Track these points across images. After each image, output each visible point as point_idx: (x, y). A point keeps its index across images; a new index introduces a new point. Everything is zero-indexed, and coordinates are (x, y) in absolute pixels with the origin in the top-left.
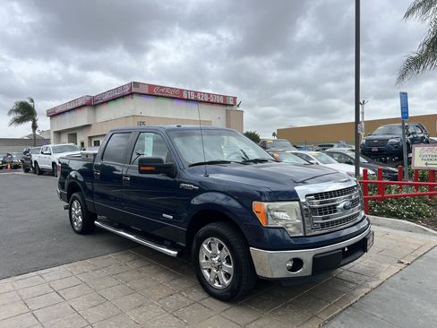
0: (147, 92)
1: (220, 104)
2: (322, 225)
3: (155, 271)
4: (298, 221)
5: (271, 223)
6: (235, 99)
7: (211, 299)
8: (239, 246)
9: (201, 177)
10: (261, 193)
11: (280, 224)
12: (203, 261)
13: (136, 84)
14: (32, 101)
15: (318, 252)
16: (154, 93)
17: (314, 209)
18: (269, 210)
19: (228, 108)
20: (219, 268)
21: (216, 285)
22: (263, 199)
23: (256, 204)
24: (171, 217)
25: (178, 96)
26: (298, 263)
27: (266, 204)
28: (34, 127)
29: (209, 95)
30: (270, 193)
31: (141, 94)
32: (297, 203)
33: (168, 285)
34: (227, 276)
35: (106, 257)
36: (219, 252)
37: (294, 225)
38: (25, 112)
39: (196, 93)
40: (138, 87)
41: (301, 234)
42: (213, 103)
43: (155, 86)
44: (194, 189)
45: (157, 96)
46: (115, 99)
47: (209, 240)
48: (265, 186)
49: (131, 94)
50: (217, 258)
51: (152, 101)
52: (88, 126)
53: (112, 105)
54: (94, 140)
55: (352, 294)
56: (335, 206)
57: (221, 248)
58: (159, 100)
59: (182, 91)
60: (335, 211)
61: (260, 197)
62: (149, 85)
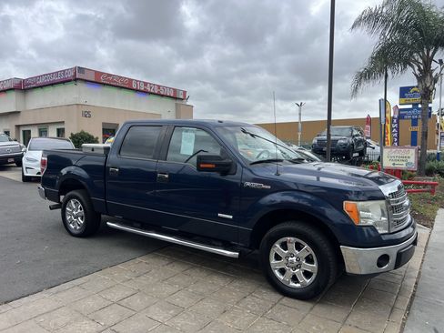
1: (170, 97)
4: (384, 219)
5: (362, 222)
6: (185, 92)
8: (325, 245)
11: (370, 222)
12: (273, 261)
13: (81, 70)
16: (101, 81)
19: (178, 102)
20: (297, 267)
21: (293, 284)
23: (346, 204)
24: (231, 217)
25: (126, 86)
27: (360, 203)
29: (159, 87)
31: (86, 81)
36: (297, 252)
39: (146, 84)
40: (83, 73)
42: (163, 96)
43: (103, 73)
45: (105, 84)
46: (52, 84)
47: (283, 240)
50: (295, 258)
52: (16, 113)
53: (49, 90)
54: (22, 129)
58: (106, 89)
59: (131, 80)
60: (403, 209)
62: (96, 72)
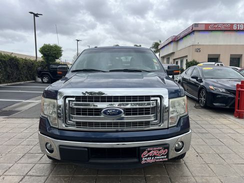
0: (204, 29)
16: (209, 29)
25: (228, 29)
31: (199, 31)
40: (198, 26)
45: (212, 31)
46: (186, 36)
49: (193, 32)
51: (207, 35)
52: (174, 53)
53: (185, 39)
54: (176, 61)
56: (97, 110)
59: (232, 25)
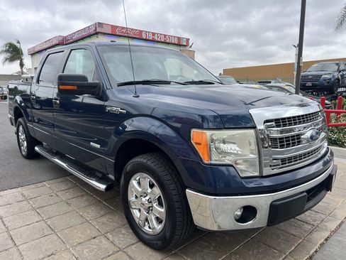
0: (111, 33)
1: (175, 44)
2: (283, 161)
3: (87, 203)
4: (252, 156)
5: (216, 159)
6: (188, 40)
7: (140, 245)
9: (129, 97)
10: (203, 118)
11: (227, 160)
12: (132, 198)
13: (100, 24)
14: (18, 42)
15: (276, 198)
17: (274, 140)
18: (212, 141)
19: (182, 48)
20: (149, 210)
21: (147, 228)
22: (205, 125)
23: (195, 133)
25: (137, 37)
26: (249, 212)
27: (209, 133)
28: (22, 65)
29: (165, 36)
30: (215, 117)
31: (105, 34)
32: (252, 131)
33: (94, 223)
34: (159, 220)
35: (39, 185)
36: (149, 190)
37: (246, 161)
38: (14, 53)
39: (154, 34)
40: (102, 27)
41: (257, 174)
42: (168, 43)
43: (118, 27)
44: (121, 113)
45: (119, 36)
47: (138, 176)
48: (209, 109)
49: (97, 33)
50: (147, 198)
55: (309, 241)
56: (299, 136)
57: (152, 186)
59: (141, 32)
60: (299, 143)
61: (201, 122)
62: (112, 26)
